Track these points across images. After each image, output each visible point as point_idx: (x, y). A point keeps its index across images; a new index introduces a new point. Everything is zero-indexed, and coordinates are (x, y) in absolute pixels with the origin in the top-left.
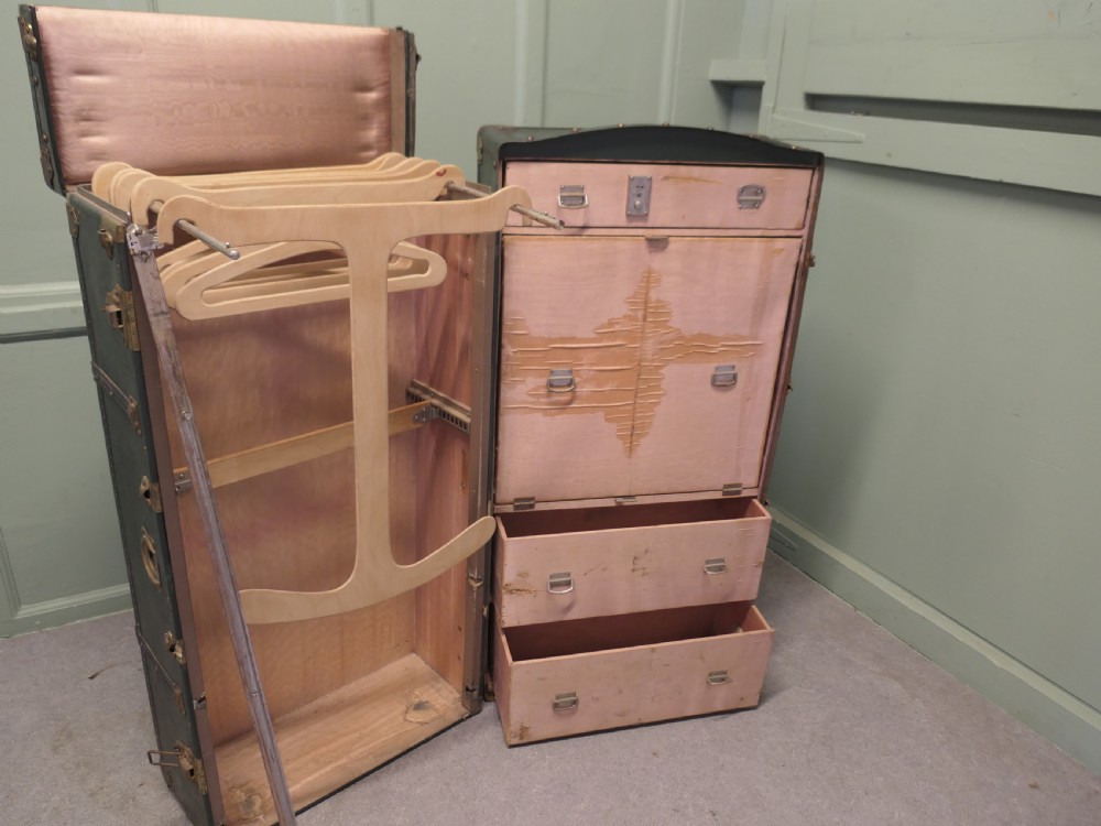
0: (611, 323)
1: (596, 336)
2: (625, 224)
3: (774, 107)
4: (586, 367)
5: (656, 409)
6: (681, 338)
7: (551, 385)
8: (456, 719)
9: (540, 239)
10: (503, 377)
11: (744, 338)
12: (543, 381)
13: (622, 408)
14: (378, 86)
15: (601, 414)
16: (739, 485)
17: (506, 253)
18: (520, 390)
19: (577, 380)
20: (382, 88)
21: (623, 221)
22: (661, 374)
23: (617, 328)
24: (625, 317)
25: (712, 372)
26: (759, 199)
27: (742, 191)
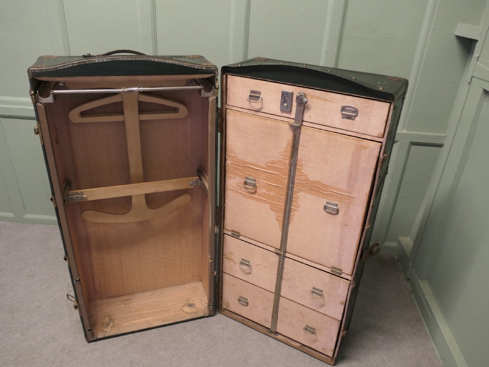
0: (273, 162)
1: (266, 166)
2: (279, 113)
4: (261, 181)
5: (295, 212)
6: (308, 180)
7: (245, 183)
9: (241, 114)
11: (342, 191)
12: (243, 181)
13: (278, 206)
15: (268, 206)
16: (340, 270)
18: (233, 182)
19: (258, 185)
22: (297, 196)
23: (276, 165)
24: (280, 161)
25: (325, 204)
26: (354, 114)
27: (343, 109)
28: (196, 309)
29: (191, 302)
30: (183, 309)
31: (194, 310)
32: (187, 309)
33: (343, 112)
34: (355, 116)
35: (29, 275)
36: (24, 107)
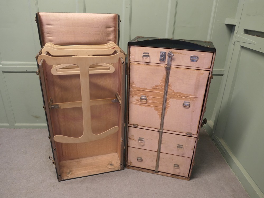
0: (156, 86)
1: (152, 89)
2: (159, 63)
3: (237, 32)
4: (150, 97)
5: (168, 109)
6: (174, 93)
7: (141, 99)
8: (117, 170)
9: (138, 64)
10: (130, 95)
11: (192, 95)
12: (139, 98)
13: (159, 107)
14: (113, 27)
15: (153, 108)
16: (191, 133)
17: (130, 67)
18: (134, 99)
19: (147, 99)
20: (114, 27)
21: (159, 62)
22: (169, 101)
23: (157, 88)
24: (159, 85)
25: (183, 103)
26: (197, 59)
27: (192, 57)
28: (114, 166)
29: (111, 163)
30: (108, 166)
31: (113, 167)
32: (109, 166)
33: (191, 59)
34: (197, 60)
35: (24, 153)
36: (17, 66)
